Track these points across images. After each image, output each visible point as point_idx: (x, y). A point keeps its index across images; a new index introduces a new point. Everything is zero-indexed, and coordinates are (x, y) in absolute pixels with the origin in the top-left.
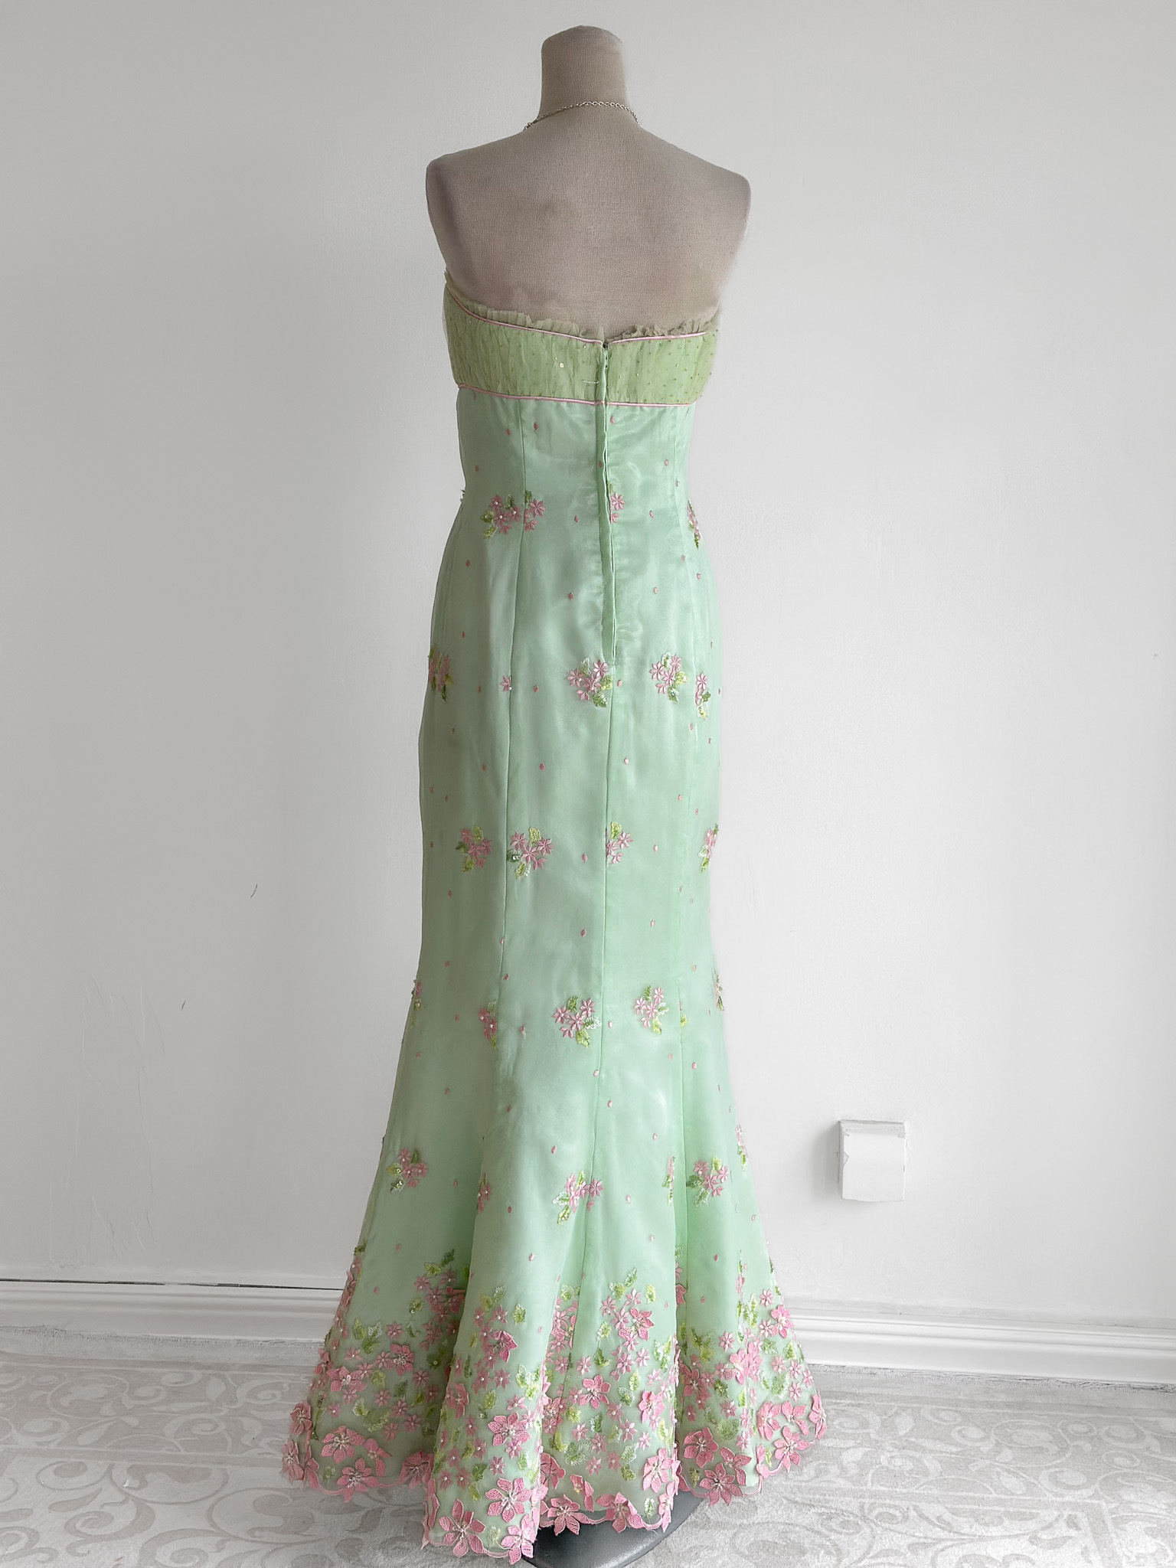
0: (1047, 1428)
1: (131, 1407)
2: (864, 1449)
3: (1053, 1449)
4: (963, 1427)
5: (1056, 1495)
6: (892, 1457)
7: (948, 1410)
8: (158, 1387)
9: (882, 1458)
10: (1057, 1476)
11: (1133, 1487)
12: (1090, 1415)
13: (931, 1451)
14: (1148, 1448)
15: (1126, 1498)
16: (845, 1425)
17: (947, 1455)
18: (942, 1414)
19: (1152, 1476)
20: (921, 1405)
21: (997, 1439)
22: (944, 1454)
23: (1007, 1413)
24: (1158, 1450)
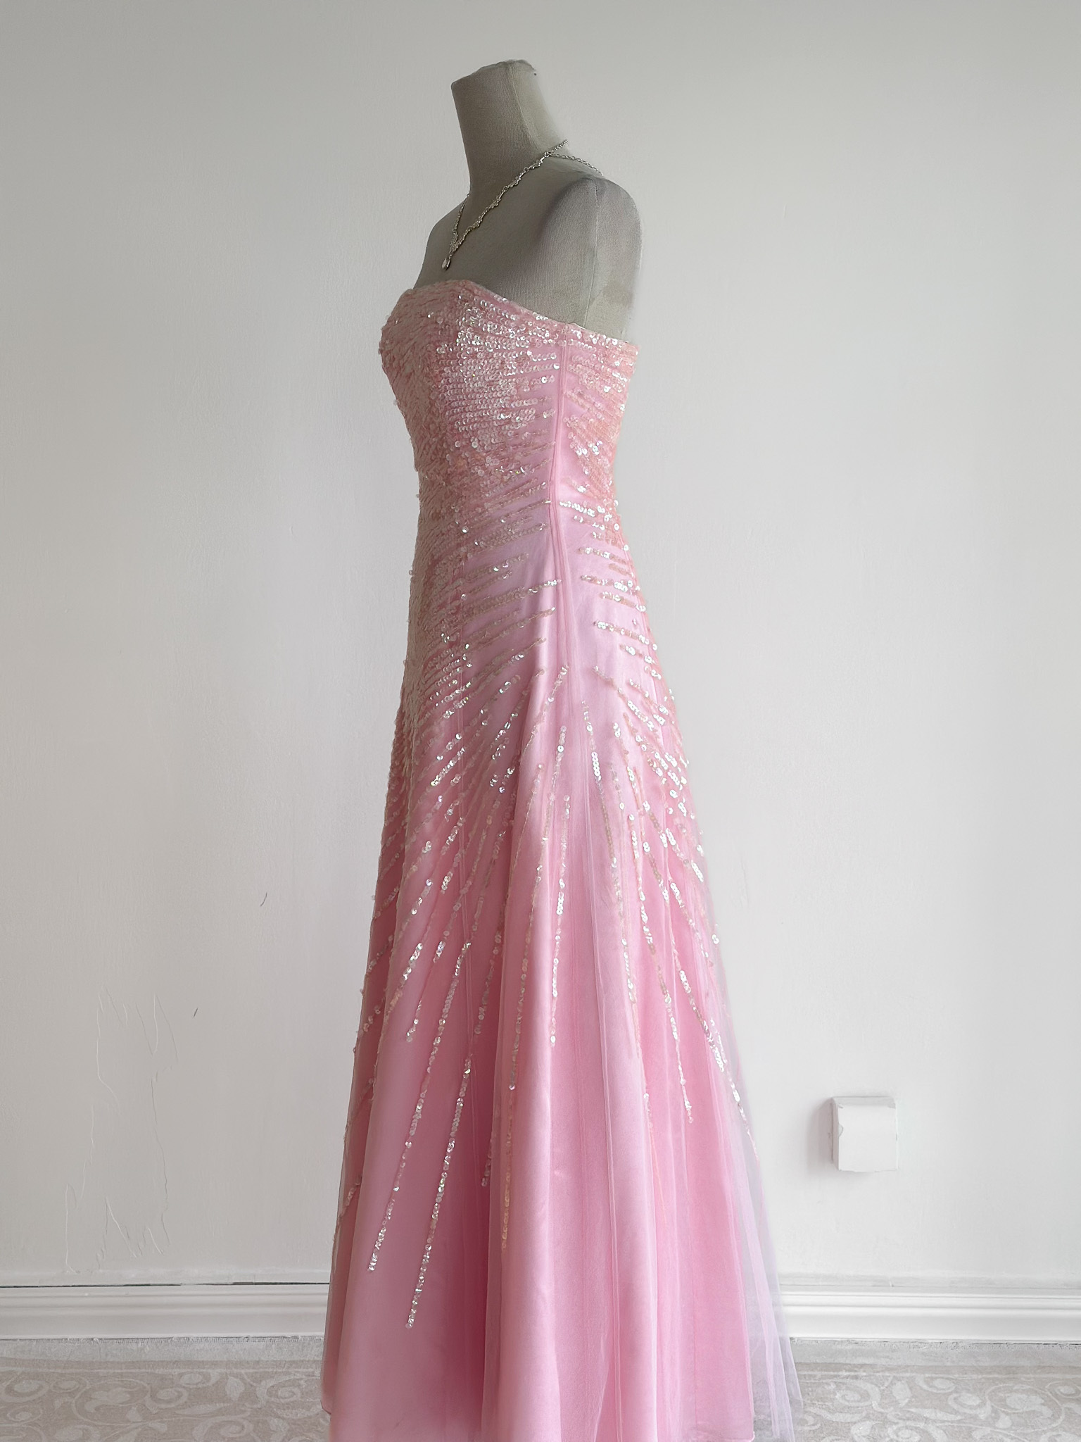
0: (1036, 1392)
1: (157, 1411)
2: (868, 1422)
4: (958, 1394)
6: (899, 1429)
7: (943, 1378)
12: (1074, 1376)
13: (935, 1421)
16: (848, 1399)
17: (950, 1424)
18: (937, 1383)
20: (914, 1374)
21: (993, 1405)
22: (947, 1424)
23: (996, 1378)
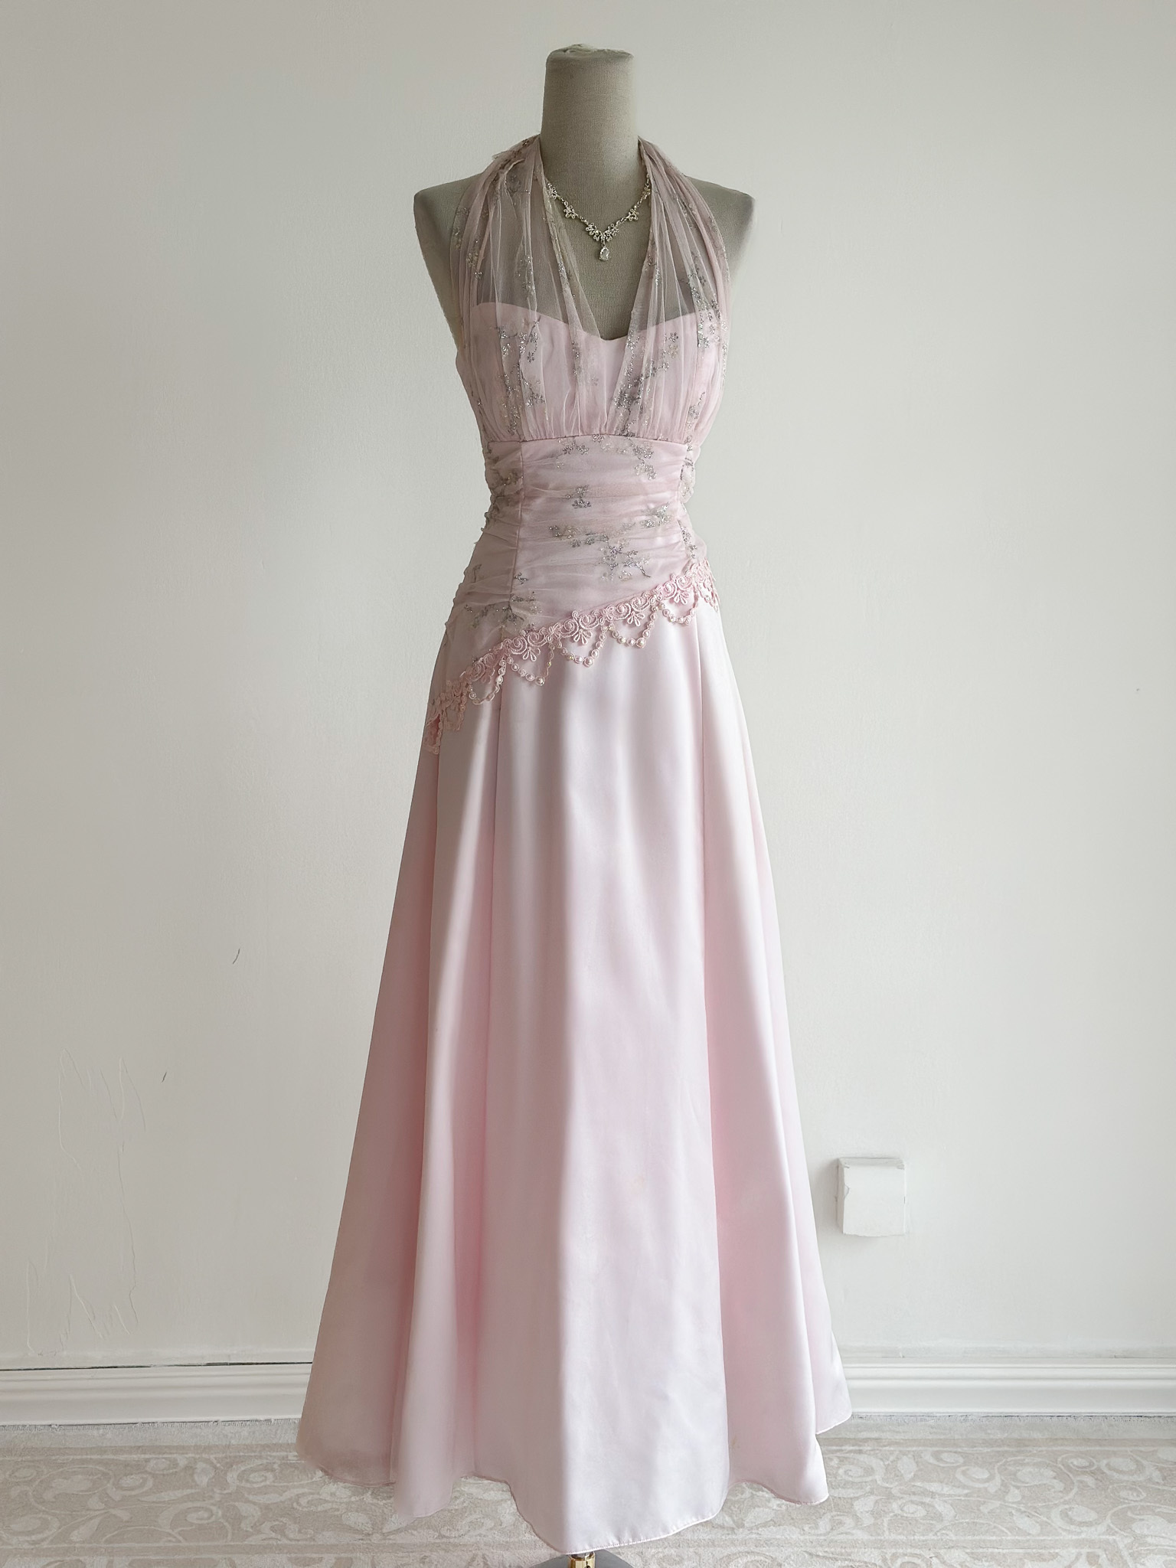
0: (1047, 1465)
1: (118, 1498)
2: (872, 1497)
3: (1059, 1485)
4: (966, 1467)
5: (1070, 1532)
7: (949, 1451)
8: (145, 1476)
9: (895, 1506)
10: (1067, 1513)
11: (1143, 1520)
12: (1088, 1449)
13: (940, 1495)
14: (1150, 1480)
15: (1138, 1531)
16: (850, 1473)
17: (957, 1498)
18: (944, 1456)
19: (1160, 1507)
20: (920, 1448)
21: (1003, 1478)
22: (954, 1498)
23: (1006, 1452)
24: (1163, 1482)
